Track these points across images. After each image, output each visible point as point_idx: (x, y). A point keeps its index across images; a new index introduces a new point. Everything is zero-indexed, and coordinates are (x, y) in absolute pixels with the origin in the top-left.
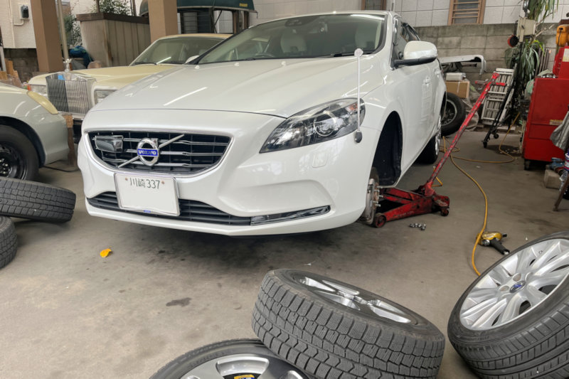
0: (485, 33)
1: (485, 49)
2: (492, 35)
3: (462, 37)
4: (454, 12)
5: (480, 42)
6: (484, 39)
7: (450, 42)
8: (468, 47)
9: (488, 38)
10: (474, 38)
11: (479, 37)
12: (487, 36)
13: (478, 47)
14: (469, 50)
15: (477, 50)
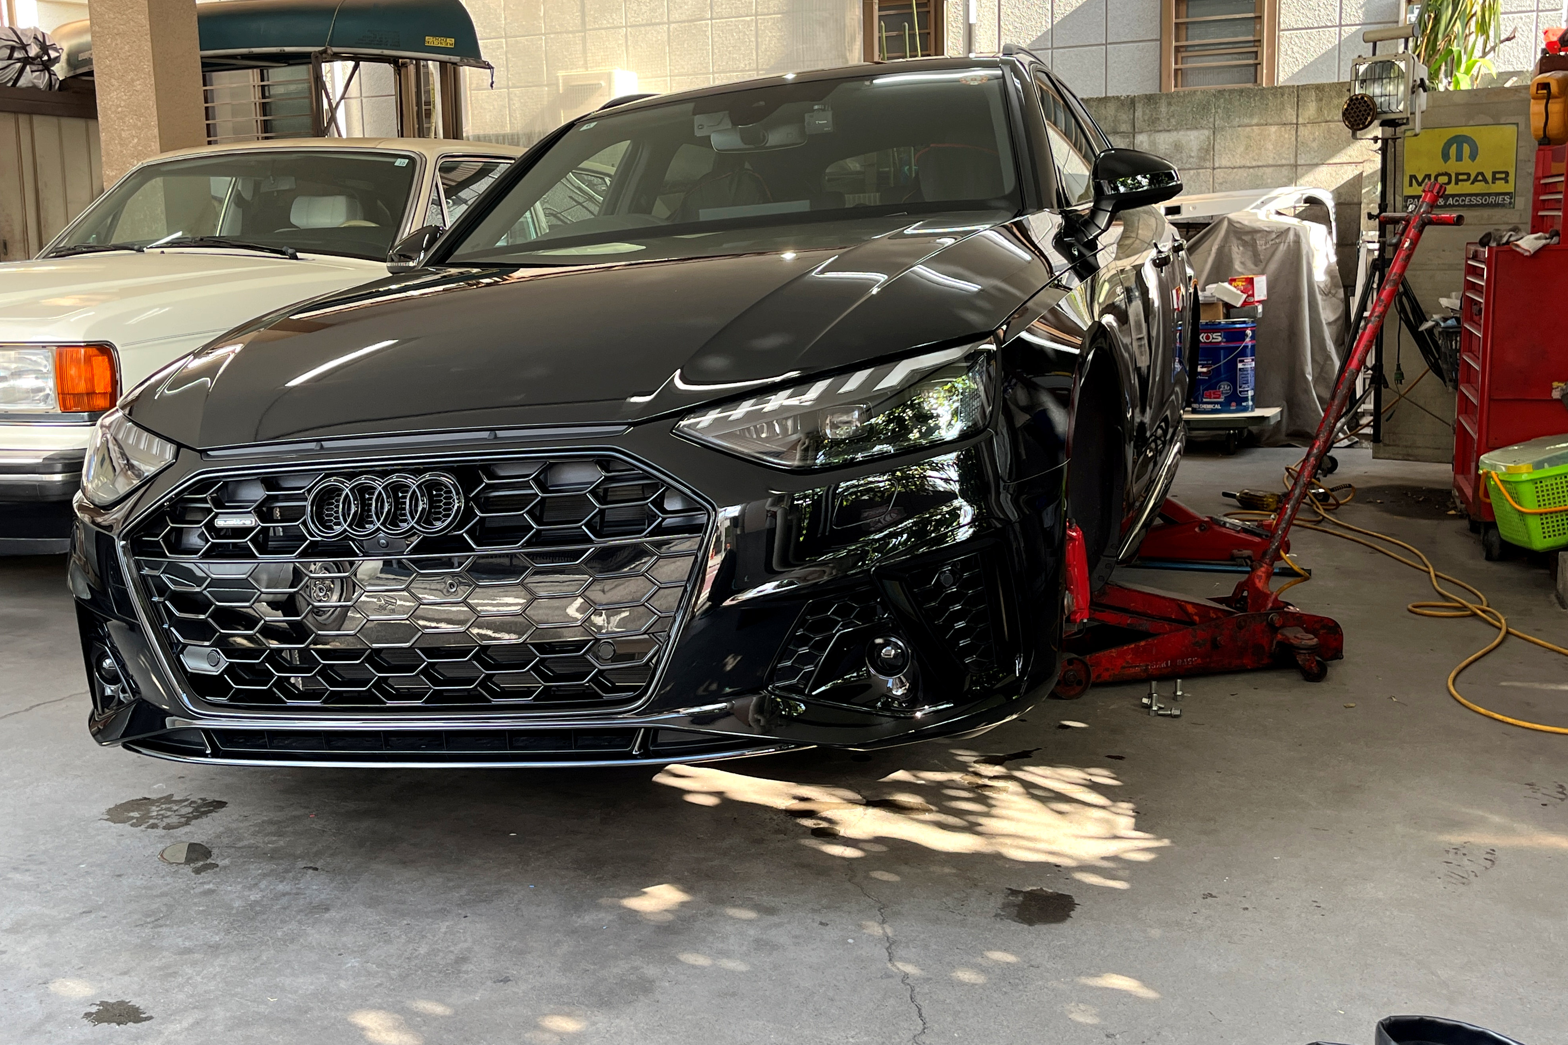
0: (1290, 114)
1: (1296, 166)
2: (1315, 122)
3: (1214, 130)
4: (1180, 49)
5: (1274, 142)
6: (1288, 135)
7: (1178, 147)
9: (1303, 132)
10: (1256, 130)
11: (1273, 129)
12: (1297, 126)
13: (1271, 162)
14: (1243, 173)
15: (1269, 170)
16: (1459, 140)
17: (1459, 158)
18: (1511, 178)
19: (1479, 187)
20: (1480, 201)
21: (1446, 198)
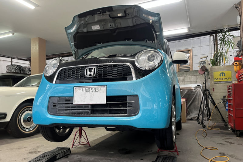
0: (195, 74)
1: (196, 81)
2: (199, 75)
3: (185, 77)
4: (179, 67)
5: (193, 78)
6: (195, 77)
7: (180, 79)
8: (188, 81)
9: (197, 77)
10: (190, 76)
11: (193, 76)
12: (196, 76)
13: (193, 81)
14: (189, 82)
15: (193, 82)
16: (222, 73)
17: (222, 76)
18: (231, 79)
19: (226, 80)
20: (226, 82)
21: (221, 82)
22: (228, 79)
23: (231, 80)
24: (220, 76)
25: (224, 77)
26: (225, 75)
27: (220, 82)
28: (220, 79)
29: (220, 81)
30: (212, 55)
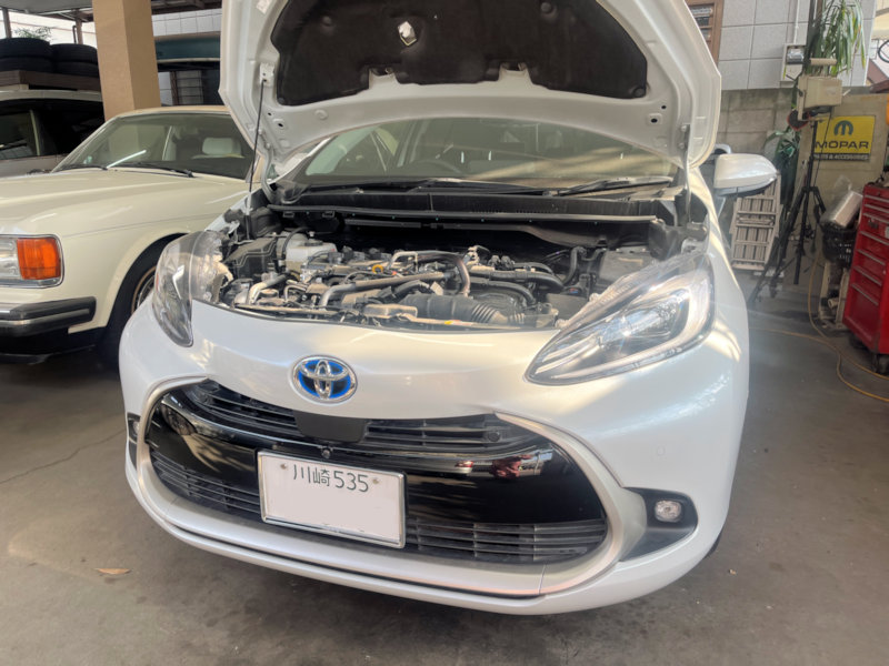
1: (726, 133)
2: (736, 110)
9: (731, 115)
12: (728, 111)
16: (844, 124)
17: (843, 133)
18: (869, 146)
19: (852, 150)
20: (851, 157)
21: (834, 154)
22: (858, 145)
23: (868, 151)
24: (836, 132)
25: (847, 138)
26: (850, 133)
27: (831, 157)
28: (833, 145)
29: (833, 151)
30: (793, 30)
